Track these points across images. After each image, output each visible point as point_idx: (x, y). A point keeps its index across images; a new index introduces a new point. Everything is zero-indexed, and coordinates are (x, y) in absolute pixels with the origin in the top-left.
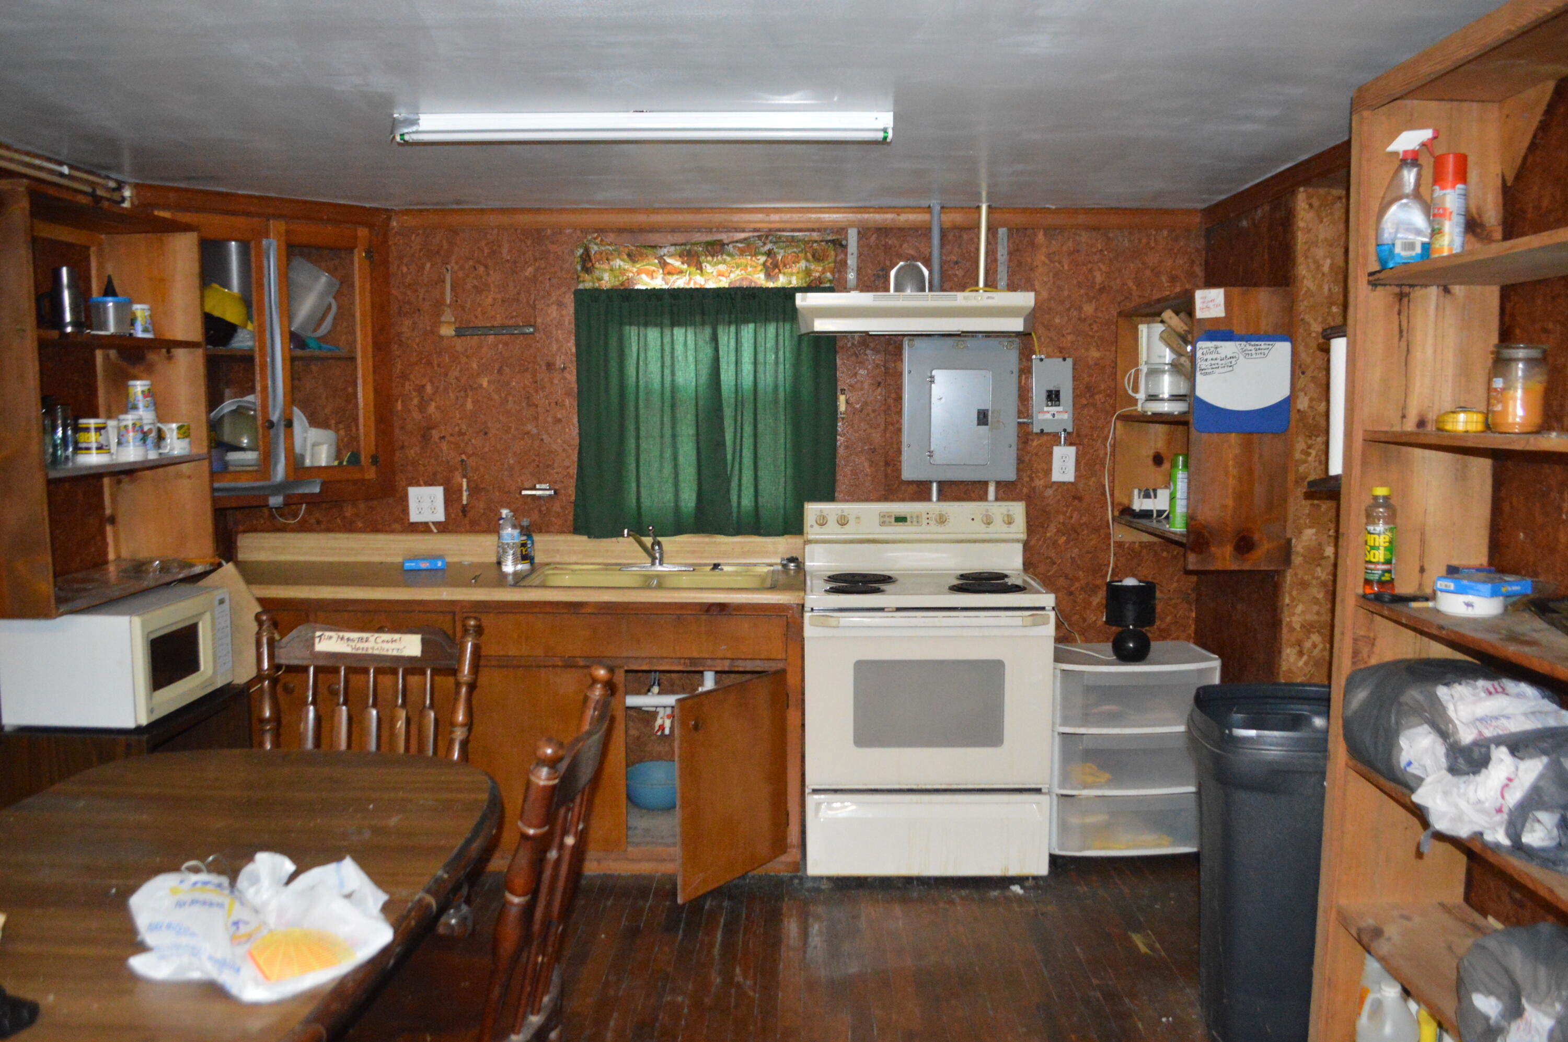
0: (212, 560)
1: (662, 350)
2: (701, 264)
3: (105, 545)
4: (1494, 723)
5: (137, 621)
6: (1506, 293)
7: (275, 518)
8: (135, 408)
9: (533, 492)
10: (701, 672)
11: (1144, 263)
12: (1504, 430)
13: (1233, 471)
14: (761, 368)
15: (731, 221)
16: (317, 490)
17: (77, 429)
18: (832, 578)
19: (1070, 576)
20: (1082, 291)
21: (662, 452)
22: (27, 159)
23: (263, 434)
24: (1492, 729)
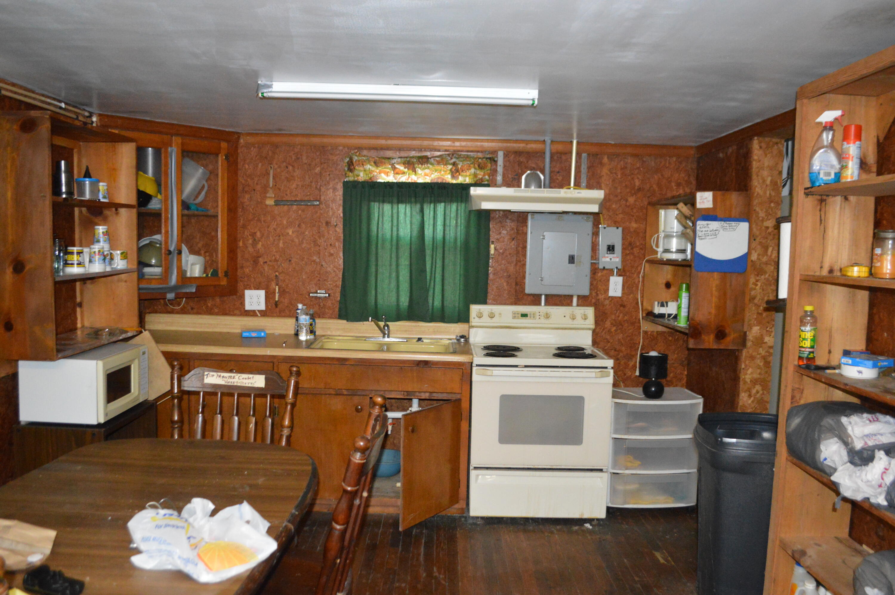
0: (137, 329)
1: (392, 216)
2: (415, 169)
3: (76, 319)
4: (874, 438)
5: (100, 363)
6: (878, 201)
7: (167, 305)
8: (98, 241)
9: (315, 295)
10: (411, 399)
11: (662, 175)
12: (880, 277)
13: (715, 293)
14: (447, 229)
15: (433, 145)
16: (194, 290)
17: (67, 253)
18: (486, 348)
19: (618, 349)
20: (628, 190)
21: (390, 274)
22: (43, 99)
23: (165, 257)
24: (872, 441)
